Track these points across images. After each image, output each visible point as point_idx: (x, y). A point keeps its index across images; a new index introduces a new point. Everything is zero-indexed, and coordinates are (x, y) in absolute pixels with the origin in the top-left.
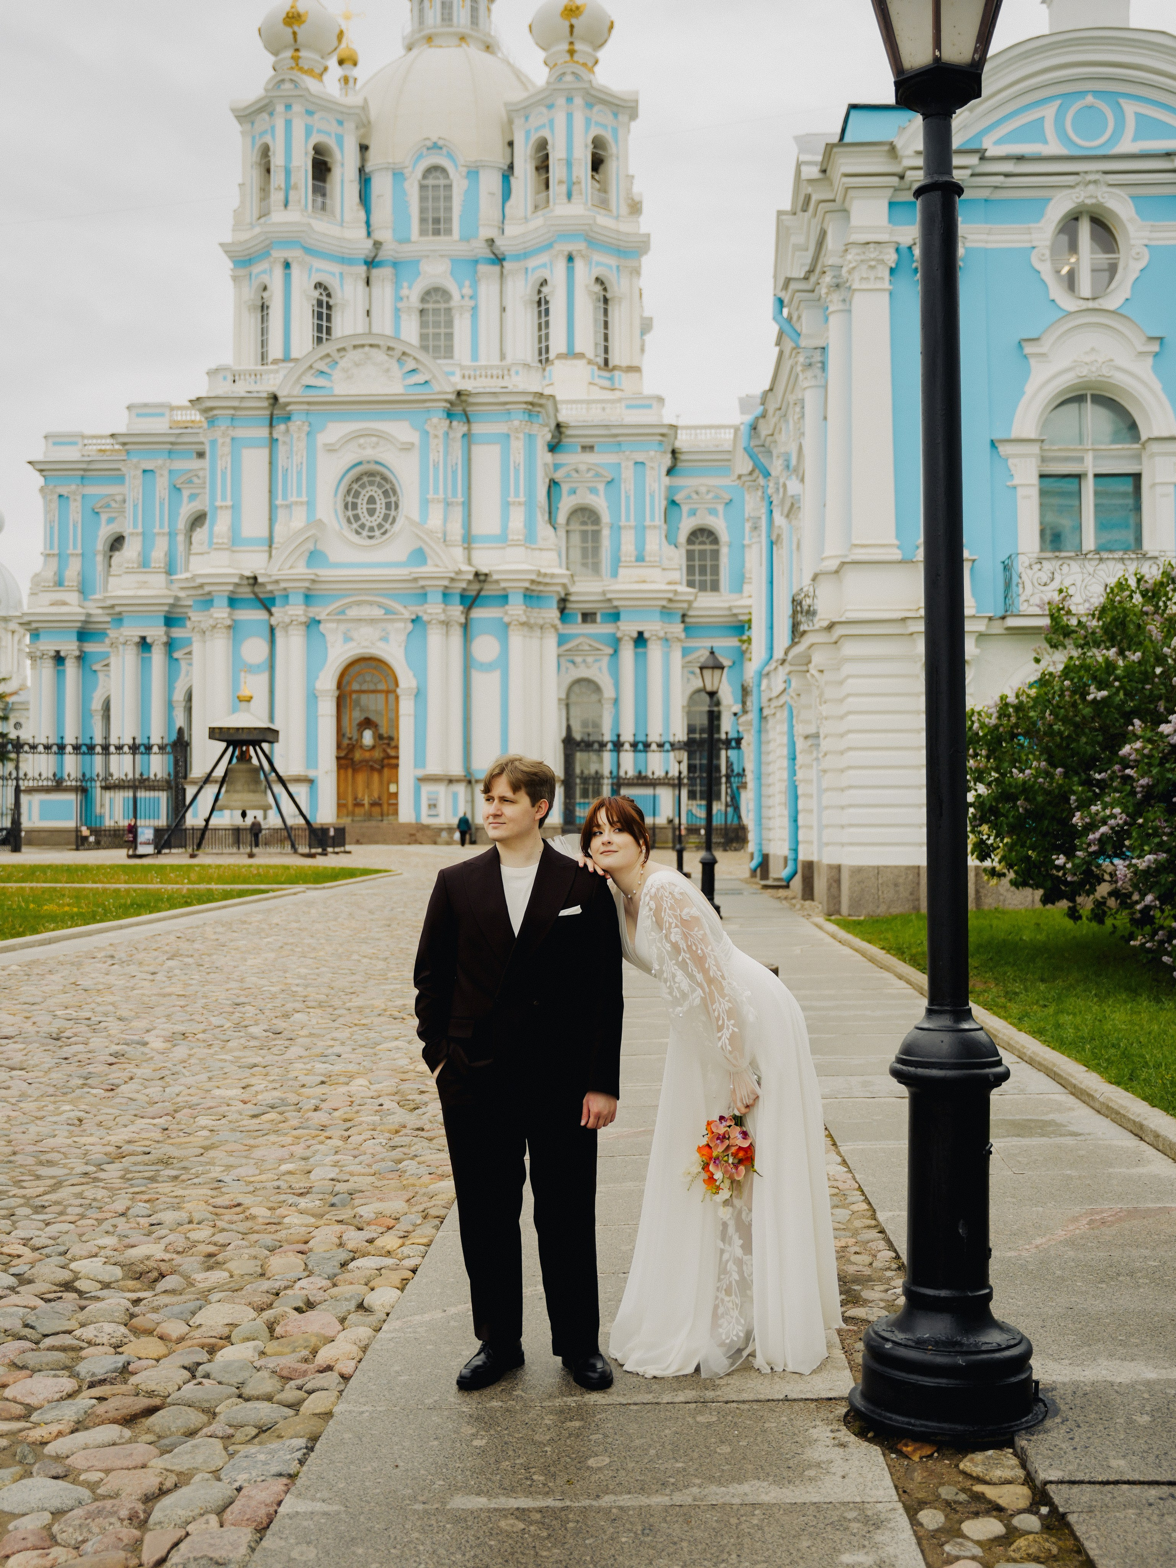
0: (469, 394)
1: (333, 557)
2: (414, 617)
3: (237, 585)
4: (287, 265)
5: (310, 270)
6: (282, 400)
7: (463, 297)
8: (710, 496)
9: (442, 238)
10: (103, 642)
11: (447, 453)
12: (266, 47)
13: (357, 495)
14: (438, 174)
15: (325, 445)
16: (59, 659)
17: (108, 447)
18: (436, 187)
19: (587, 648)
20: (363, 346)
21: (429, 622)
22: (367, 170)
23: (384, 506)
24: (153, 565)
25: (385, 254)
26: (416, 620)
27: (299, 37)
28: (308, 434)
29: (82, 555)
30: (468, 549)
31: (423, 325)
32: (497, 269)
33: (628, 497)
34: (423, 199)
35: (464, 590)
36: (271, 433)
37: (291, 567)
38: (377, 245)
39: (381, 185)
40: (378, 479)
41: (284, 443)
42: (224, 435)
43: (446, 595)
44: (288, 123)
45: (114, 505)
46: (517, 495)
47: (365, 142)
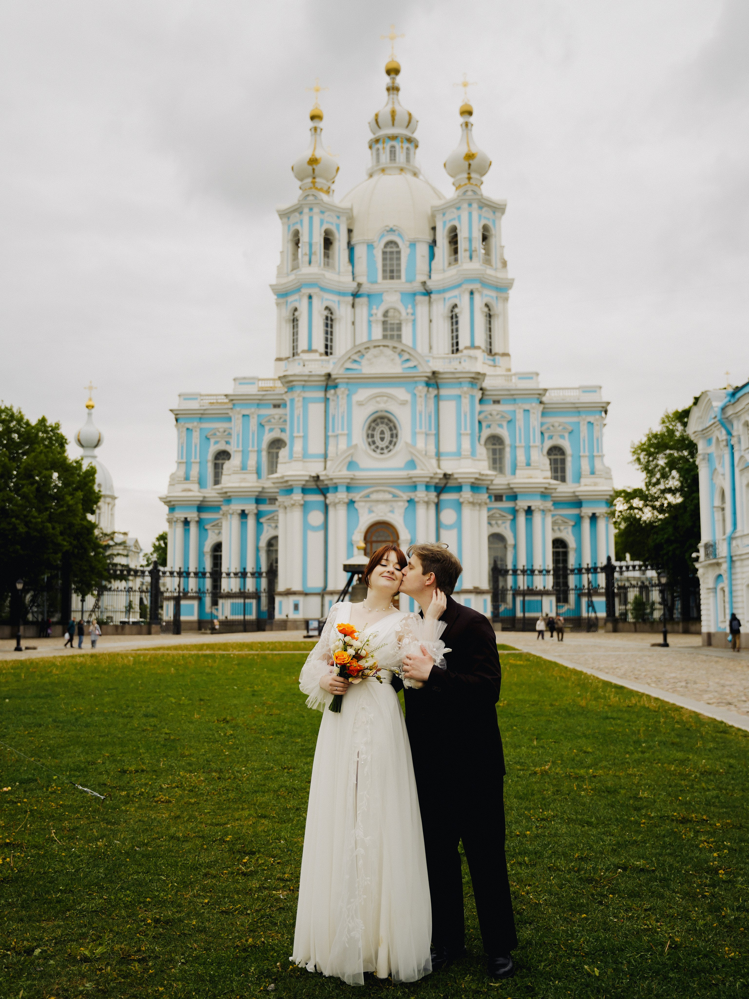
0: (439, 373)
1: (362, 465)
2: (409, 499)
3: (307, 481)
4: (310, 297)
5: (322, 299)
6: (333, 376)
7: (407, 314)
8: (561, 428)
9: (395, 281)
10: (218, 512)
11: (426, 406)
12: (296, 177)
13: (374, 429)
14: (393, 245)
15: (357, 402)
16: (186, 522)
17: (215, 401)
18: (392, 253)
19: (498, 515)
20: (379, 346)
21: (418, 502)
22: (353, 242)
23: (389, 436)
24: (249, 469)
25: (363, 290)
26: (410, 501)
27: (316, 172)
28: (348, 395)
29: (200, 463)
30: (438, 460)
31: (385, 329)
32: (427, 298)
33: (520, 430)
34: (384, 259)
35: (437, 483)
36: (326, 395)
37: (340, 471)
38: (359, 285)
39: (360, 252)
40: (386, 420)
41: (333, 400)
42: (299, 396)
43: (427, 487)
44: (311, 218)
45: (218, 434)
46: (466, 429)
47: (351, 228)
